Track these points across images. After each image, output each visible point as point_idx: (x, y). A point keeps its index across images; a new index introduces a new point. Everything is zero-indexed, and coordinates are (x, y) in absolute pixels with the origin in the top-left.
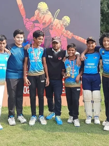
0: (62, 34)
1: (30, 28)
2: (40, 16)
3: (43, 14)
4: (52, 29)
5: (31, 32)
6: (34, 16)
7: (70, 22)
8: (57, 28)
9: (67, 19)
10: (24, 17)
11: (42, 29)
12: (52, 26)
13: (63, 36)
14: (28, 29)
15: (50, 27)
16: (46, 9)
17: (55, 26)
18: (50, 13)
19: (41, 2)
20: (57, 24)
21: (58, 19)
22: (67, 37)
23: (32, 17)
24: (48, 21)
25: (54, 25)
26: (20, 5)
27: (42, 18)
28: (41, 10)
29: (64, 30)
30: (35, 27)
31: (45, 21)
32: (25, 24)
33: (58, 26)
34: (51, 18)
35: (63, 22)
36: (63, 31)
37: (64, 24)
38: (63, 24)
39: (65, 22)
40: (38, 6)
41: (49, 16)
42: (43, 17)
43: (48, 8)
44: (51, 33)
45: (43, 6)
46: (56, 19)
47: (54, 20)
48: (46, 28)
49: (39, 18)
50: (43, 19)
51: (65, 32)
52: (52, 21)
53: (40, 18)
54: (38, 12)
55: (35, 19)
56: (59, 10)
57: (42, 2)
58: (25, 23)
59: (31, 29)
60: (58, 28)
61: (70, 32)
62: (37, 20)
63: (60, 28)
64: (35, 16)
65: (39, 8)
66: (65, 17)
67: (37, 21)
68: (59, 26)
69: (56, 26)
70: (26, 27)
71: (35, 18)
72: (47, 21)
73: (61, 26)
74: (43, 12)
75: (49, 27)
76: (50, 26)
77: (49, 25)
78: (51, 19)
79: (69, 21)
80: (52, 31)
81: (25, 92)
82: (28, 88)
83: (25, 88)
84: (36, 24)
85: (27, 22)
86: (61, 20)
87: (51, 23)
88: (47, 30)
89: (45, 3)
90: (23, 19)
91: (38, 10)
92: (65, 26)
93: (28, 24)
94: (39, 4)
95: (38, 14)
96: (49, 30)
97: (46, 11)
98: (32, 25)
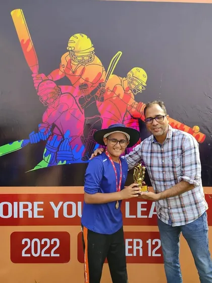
0: (127, 111)
1: (49, 96)
2: (73, 69)
3: (82, 62)
4: (102, 100)
6: (59, 67)
7: (146, 83)
8: (114, 98)
9: (140, 75)
11: (77, 99)
12: (103, 92)
13: (129, 117)
14: (45, 98)
15: (99, 95)
16: (88, 51)
17: (109, 93)
18: (97, 61)
19: (76, 35)
20: (115, 88)
21: (118, 76)
22: (139, 119)
23: (54, 71)
25: (108, 88)
26: (25, 42)
27: (78, 73)
28: (76, 54)
29: (132, 101)
30: (62, 94)
31: (87, 80)
32: (36, 88)
33: (117, 92)
34: (100, 73)
35: (129, 83)
36: (130, 103)
37: (133, 87)
39: (134, 82)
40: (70, 45)
41: (95, 68)
42: (81, 69)
43: (93, 49)
44: (100, 109)
45: (81, 43)
46: (111, 76)
47: (107, 78)
48: (89, 96)
49: (71, 72)
50: (81, 76)
51: (135, 106)
52: (102, 80)
53: (74, 72)
54: (68, 58)
55: (62, 75)
56: (119, 52)
57: (78, 35)
58: (36, 85)
59: (52, 100)
60: (118, 96)
62: (65, 76)
63: (121, 97)
64: (62, 69)
65: (70, 49)
66: (134, 70)
67: (65, 81)
70: (38, 94)
71: (60, 73)
72: (91, 80)
73: (126, 91)
74: (80, 58)
75: (96, 94)
76: (98, 91)
78: (100, 75)
79: (145, 80)
80: (103, 103)
81: (36, 252)
82: (43, 243)
83: (36, 243)
84: (64, 88)
85: (43, 81)
86: (126, 76)
87: (100, 84)
88: (90, 102)
89: (85, 36)
90: (33, 76)
91: (68, 53)
92: (135, 91)
93: (45, 87)
94: (72, 38)
95: (69, 62)
96: (96, 103)
97: (87, 56)
98: (54, 90)
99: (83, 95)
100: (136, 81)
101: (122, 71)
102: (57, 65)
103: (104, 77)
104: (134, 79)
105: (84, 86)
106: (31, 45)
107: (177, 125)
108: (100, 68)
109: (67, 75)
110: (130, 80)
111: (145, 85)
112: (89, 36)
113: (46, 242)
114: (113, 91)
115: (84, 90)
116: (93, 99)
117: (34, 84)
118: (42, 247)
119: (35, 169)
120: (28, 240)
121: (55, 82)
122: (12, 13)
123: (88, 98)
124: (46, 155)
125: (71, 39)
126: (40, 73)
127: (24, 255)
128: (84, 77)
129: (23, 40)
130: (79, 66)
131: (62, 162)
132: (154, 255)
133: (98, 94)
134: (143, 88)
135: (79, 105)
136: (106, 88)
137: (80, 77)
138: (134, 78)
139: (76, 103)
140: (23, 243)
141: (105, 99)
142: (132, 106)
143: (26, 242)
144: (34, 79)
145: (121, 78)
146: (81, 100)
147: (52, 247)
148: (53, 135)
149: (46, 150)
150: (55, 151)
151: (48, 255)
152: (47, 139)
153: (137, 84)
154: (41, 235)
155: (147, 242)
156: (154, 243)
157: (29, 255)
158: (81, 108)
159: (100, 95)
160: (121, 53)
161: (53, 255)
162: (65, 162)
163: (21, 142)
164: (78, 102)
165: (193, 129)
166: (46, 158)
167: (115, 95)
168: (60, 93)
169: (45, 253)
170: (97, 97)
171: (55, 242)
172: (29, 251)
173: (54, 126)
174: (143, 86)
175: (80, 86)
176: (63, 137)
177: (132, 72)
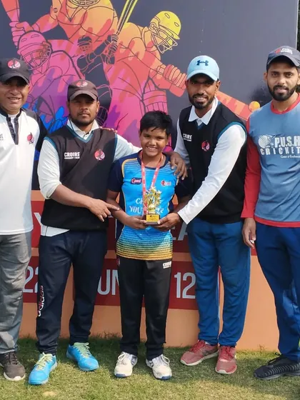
0: (149, 78)
1: (35, 55)
3: (83, 4)
4: (112, 61)
5: (35, 72)
6: (49, 12)
7: (179, 36)
9: (169, 23)
10: (14, 16)
11: (75, 60)
12: (114, 49)
13: (153, 88)
14: (28, 58)
15: (107, 54)
17: (122, 51)
18: (105, 1)
20: (132, 43)
21: (137, 24)
22: (168, 91)
23: (42, 18)
24: (101, 31)
25: (121, 44)
27: (77, 21)
29: (157, 63)
30: (53, 52)
32: (16, 44)
33: (135, 50)
34: (109, 20)
35: (153, 35)
36: (154, 67)
37: (159, 41)
38: (153, 43)
39: (161, 33)
42: (82, 15)
47: (120, 28)
48: (92, 56)
49: (66, 19)
50: (81, 25)
51: (162, 71)
52: (113, 31)
53: (71, 20)
55: (53, 24)
58: (15, 39)
59: (38, 62)
60: (136, 55)
61: (179, 71)
62: (59, 25)
63: (141, 57)
64: (53, 14)
66: (161, 15)
68: (139, 48)
69: (128, 48)
70: (19, 52)
71: (51, 21)
72: (96, 31)
73: (147, 48)
75: (104, 53)
76: (106, 49)
77: (103, 46)
78: (109, 23)
79: (177, 30)
80: (113, 66)
84: (55, 44)
85: (25, 33)
86: (148, 25)
87: (109, 37)
88: (95, 64)
90: (11, 24)
92: (161, 48)
93: (28, 41)
95: (65, 4)
96: (102, 65)
98: (42, 47)
99: (84, 53)
100: (165, 32)
101: (142, 18)
102: (47, 8)
103: (115, 27)
105: (85, 41)
107: (225, 100)
108: (110, 13)
110: (154, 31)
111: (177, 38)
114: (129, 48)
115: (84, 46)
116: (99, 60)
117: (12, 37)
121: (43, 34)
123: (92, 58)
128: (86, 26)
130: (78, 10)
132: (185, 296)
133: (106, 52)
134: (173, 43)
135: (78, 69)
136: (118, 44)
137: (79, 26)
138: (161, 28)
139: (74, 66)
141: (116, 60)
142: (156, 71)
144: (13, 30)
145: (141, 28)
148: (39, 114)
153: (165, 37)
155: (175, 276)
156: (185, 279)
159: (109, 54)
164: (76, 65)
165: (250, 107)
167: (131, 54)
168: (50, 51)
169: (27, 287)
170: (104, 56)
173: (41, 100)
174: (175, 39)
175: (79, 41)
176: (54, 118)
177: (158, 19)
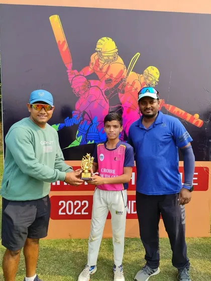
1: (81, 88)
2: (101, 66)
3: (107, 61)
4: (123, 92)
5: (81, 97)
6: (89, 65)
7: (158, 79)
8: (133, 91)
9: (153, 72)
10: (69, 66)
11: (103, 91)
12: (124, 86)
14: (77, 90)
16: (113, 52)
17: (129, 87)
18: (120, 60)
19: (103, 38)
20: (134, 83)
21: (137, 73)
24: (117, 76)
25: (128, 83)
26: (61, 43)
27: (104, 70)
28: (103, 54)
30: (91, 87)
31: (111, 76)
32: (70, 82)
33: (135, 87)
34: (122, 70)
35: (145, 79)
37: (148, 82)
39: (149, 78)
40: (98, 46)
41: (118, 66)
42: (107, 67)
43: (117, 50)
44: (121, 100)
45: (107, 45)
46: (131, 73)
47: (128, 75)
48: (113, 89)
49: (98, 69)
50: (106, 72)
52: (124, 76)
53: (101, 69)
54: (97, 57)
56: (138, 53)
57: (105, 38)
58: (70, 80)
59: (83, 92)
60: (136, 89)
62: (94, 72)
64: (91, 66)
65: (98, 50)
66: (149, 68)
67: (94, 76)
68: (138, 86)
70: (72, 86)
71: (90, 70)
72: (115, 76)
73: (142, 86)
74: (106, 58)
75: (119, 87)
76: (120, 85)
77: (118, 84)
78: (122, 72)
79: (158, 76)
80: (124, 95)
81: (70, 211)
82: (75, 204)
83: (70, 204)
84: (92, 82)
85: (75, 76)
86: (142, 73)
87: (122, 79)
88: (114, 93)
89: (110, 39)
90: (67, 71)
91: (96, 53)
92: (149, 85)
93: (77, 81)
94: (100, 41)
95: (98, 61)
97: (112, 56)
98: (85, 84)
99: (108, 88)
100: (151, 78)
101: (139, 69)
102: (88, 63)
103: (125, 74)
104: (149, 75)
105: (109, 81)
106: (66, 46)
107: (182, 113)
108: (123, 67)
109: (96, 72)
110: (146, 77)
111: (157, 80)
112: (113, 40)
113: (78, 204)
114: (132, 86)
115: (108, 84)
116: (116, 92)
117: (68, 78)
118: (75, 207)
119: (69, 147)
120: (64, 202)
121: (85, 77)
122: (51, 18)
123: (112, 91)
124: (78, 136)
125: (98, 42)
126: (73, 69)
127: (60, 213)
128: (109, 73)
129: (59, 41)
130: (105, 64)
131: (91, 142)
134: (156, 83)
135: (105, 96)
139: (103, 95)
140: (60, 204)
141: (126, 91)
143: (62, 204)
144: (68, 74)
145: (139, 75)
146: (107, 93)
147: (82, 207)
148: (83, 120)
149: (78, 131)
150: (85, 133)
151: (80, 213)
152: (79, 123)
153: (151, 80)
154: (73, 198)
157: (64, 214)
158: (106, 99)
159: (122, 88)
160: (139, 54)
161: (83, 213)
162: (93, 142)
163: (58, 126)
164: (104, 94)
165: (194, 117)
166: (78, 139)
167: (133, 89)
168: (89, 86)
169: (77, 211)
170: (119, 89)
171: (85, 204)
172: (64, 210)
173: (84, 113)
175: (106, 81)
176: (92, 122)
177: (148, 70)
